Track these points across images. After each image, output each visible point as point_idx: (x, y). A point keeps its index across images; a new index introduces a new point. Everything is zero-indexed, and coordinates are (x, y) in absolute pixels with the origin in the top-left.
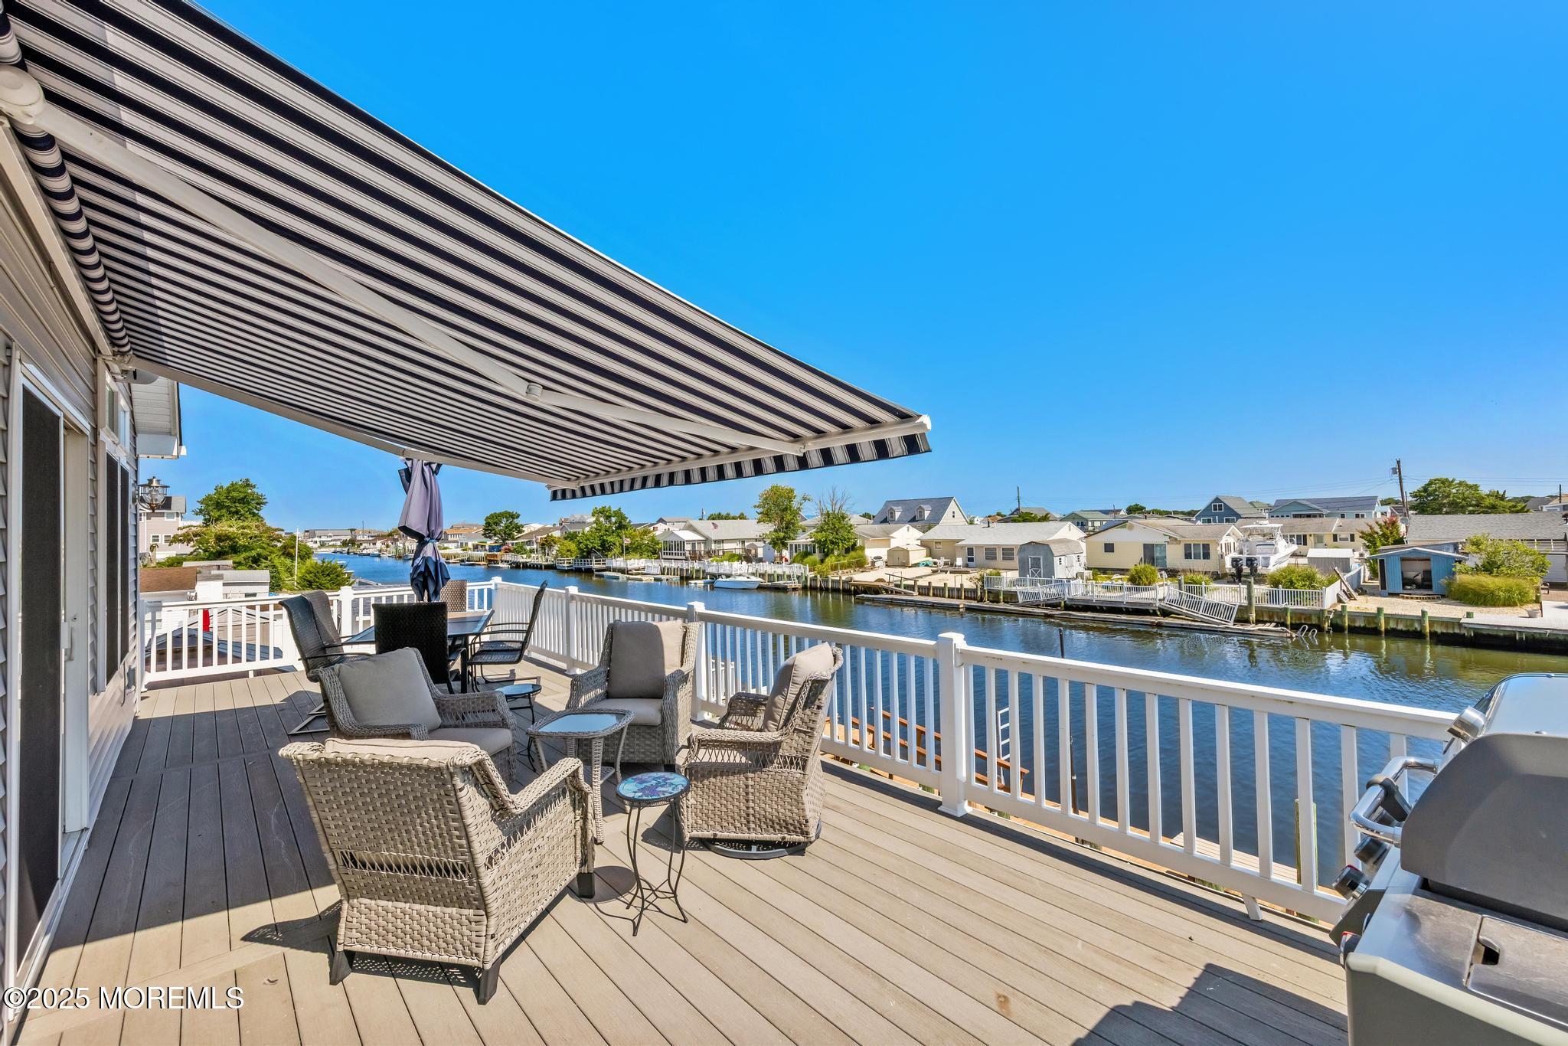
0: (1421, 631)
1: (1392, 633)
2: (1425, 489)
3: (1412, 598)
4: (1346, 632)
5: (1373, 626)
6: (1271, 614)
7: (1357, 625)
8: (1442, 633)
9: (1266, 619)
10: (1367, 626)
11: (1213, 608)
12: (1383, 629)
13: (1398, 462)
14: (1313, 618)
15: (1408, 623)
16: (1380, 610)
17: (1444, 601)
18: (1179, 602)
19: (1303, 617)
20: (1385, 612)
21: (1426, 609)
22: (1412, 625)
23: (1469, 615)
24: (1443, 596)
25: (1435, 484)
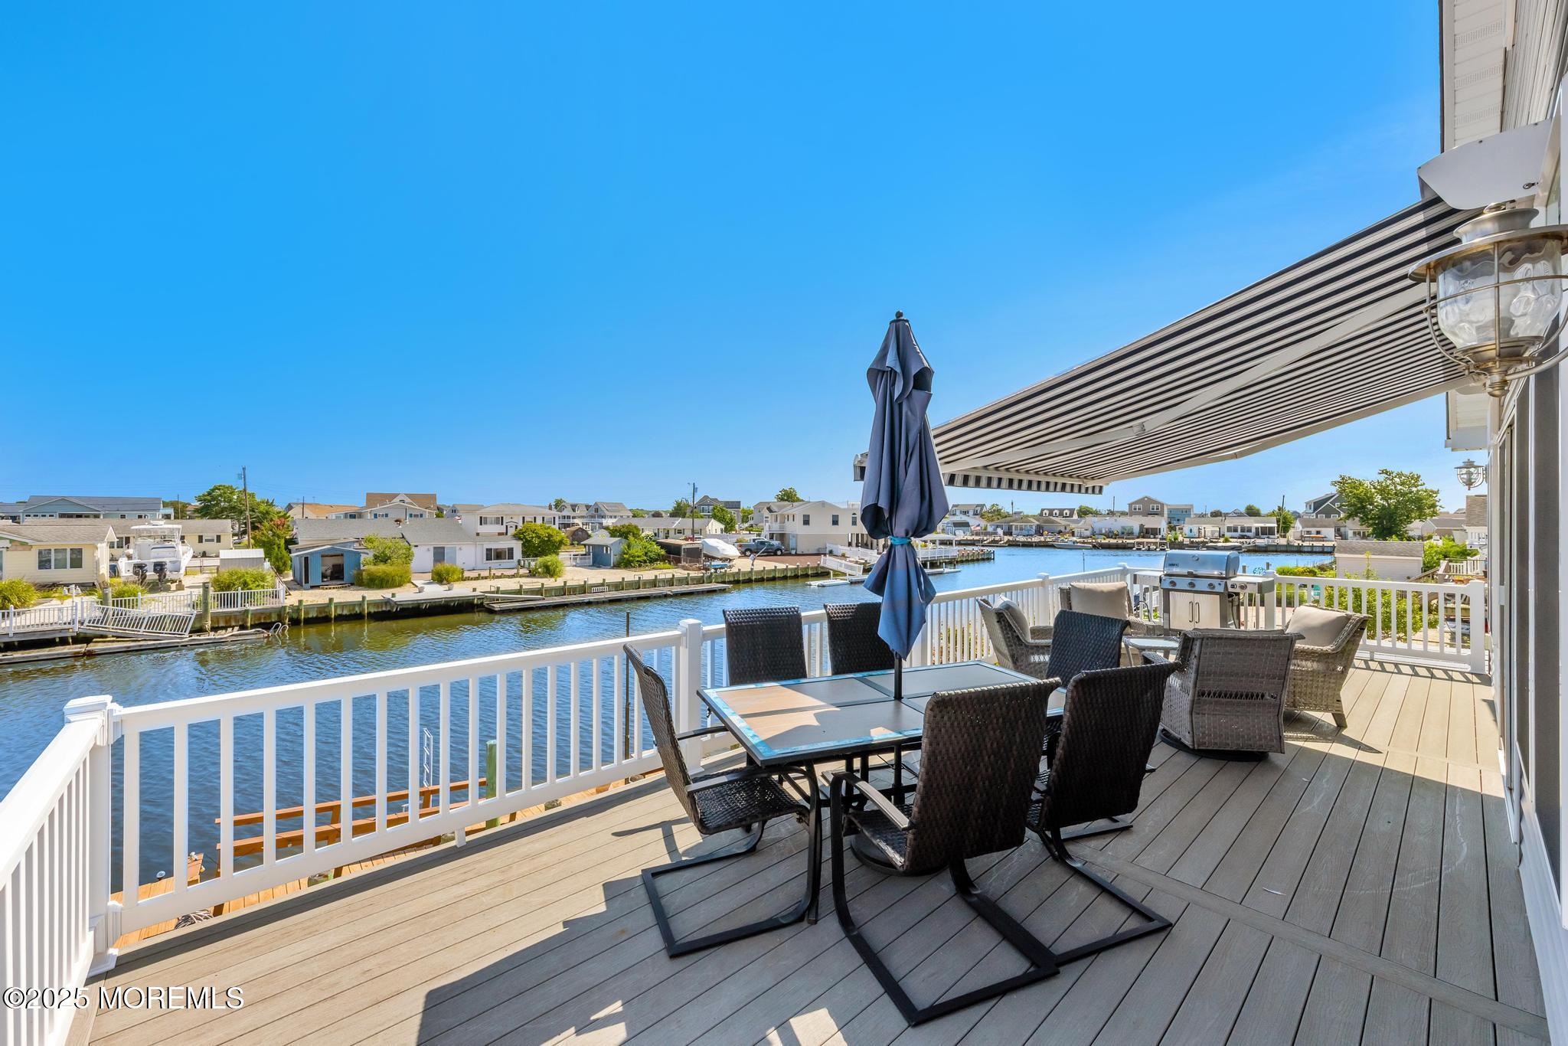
0: (360, 613)
1: (341, 619)
2: (209, 494)
3: (330, 588)
4: (302, 624)
5: (324, 615)
6: (228, 618)
7: (310, 616)
8: (375, 612)
9: (222, 624)
10: (320, 616)
11: (157, 622)
12: (333, 616)
13: (244, 469)
14: (273, 616)
15: (351, 608)
16: (331, 600)
17: (352, 588)
18: (103, 620)
19: (263, 616)
20: (335, 601)
21: (365, 595)
22: (354, 609)
23: (393, 595)
24: (352, 584)
25: (219, 489)
